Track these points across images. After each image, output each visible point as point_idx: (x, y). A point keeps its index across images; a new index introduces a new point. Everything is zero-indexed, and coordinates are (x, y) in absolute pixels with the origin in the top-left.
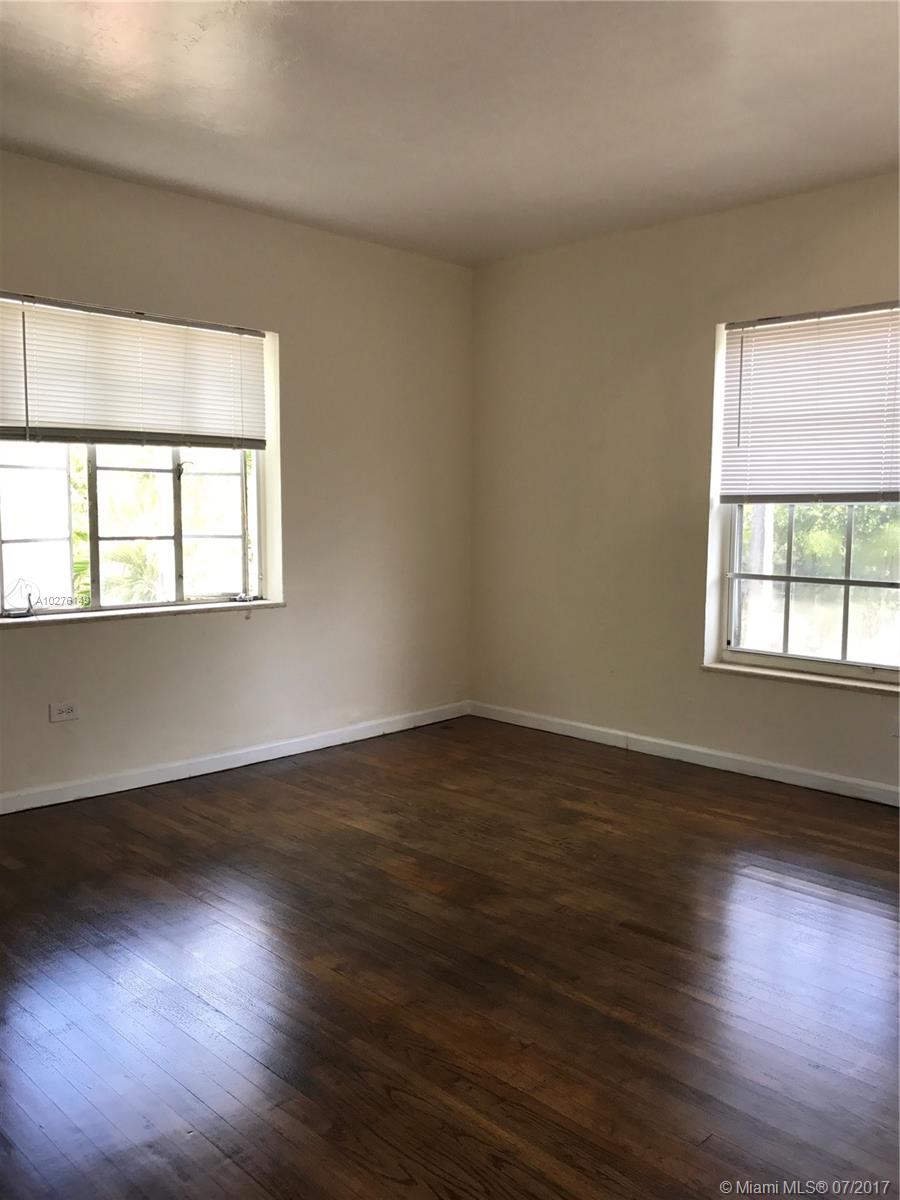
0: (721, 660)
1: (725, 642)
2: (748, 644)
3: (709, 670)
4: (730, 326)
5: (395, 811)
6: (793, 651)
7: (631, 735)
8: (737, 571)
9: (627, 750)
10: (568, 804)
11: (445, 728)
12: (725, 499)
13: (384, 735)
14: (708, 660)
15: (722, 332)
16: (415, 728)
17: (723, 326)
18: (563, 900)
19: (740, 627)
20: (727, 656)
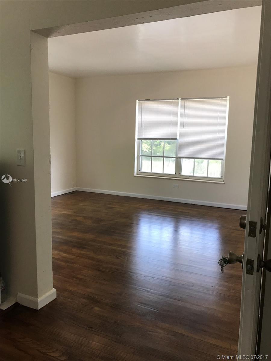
0: (138, 174)
1: (139, 170)
2: (143, 170)
3: (135, 176)
4: (139, 100)
5: (71, 210)
6: (153, 172)
7: (118, 192)
8: (141, 155)
9: (117, 195)
10: (109, 206)
11: (72, 193)
12: (139, 139)
13: (58, 196)
14: (135, 174)
15: (137, 101)
16: (64, 194)
17: (138, 100)
18: (116, 221)
19: (141, 167)
20: (139, 173)
